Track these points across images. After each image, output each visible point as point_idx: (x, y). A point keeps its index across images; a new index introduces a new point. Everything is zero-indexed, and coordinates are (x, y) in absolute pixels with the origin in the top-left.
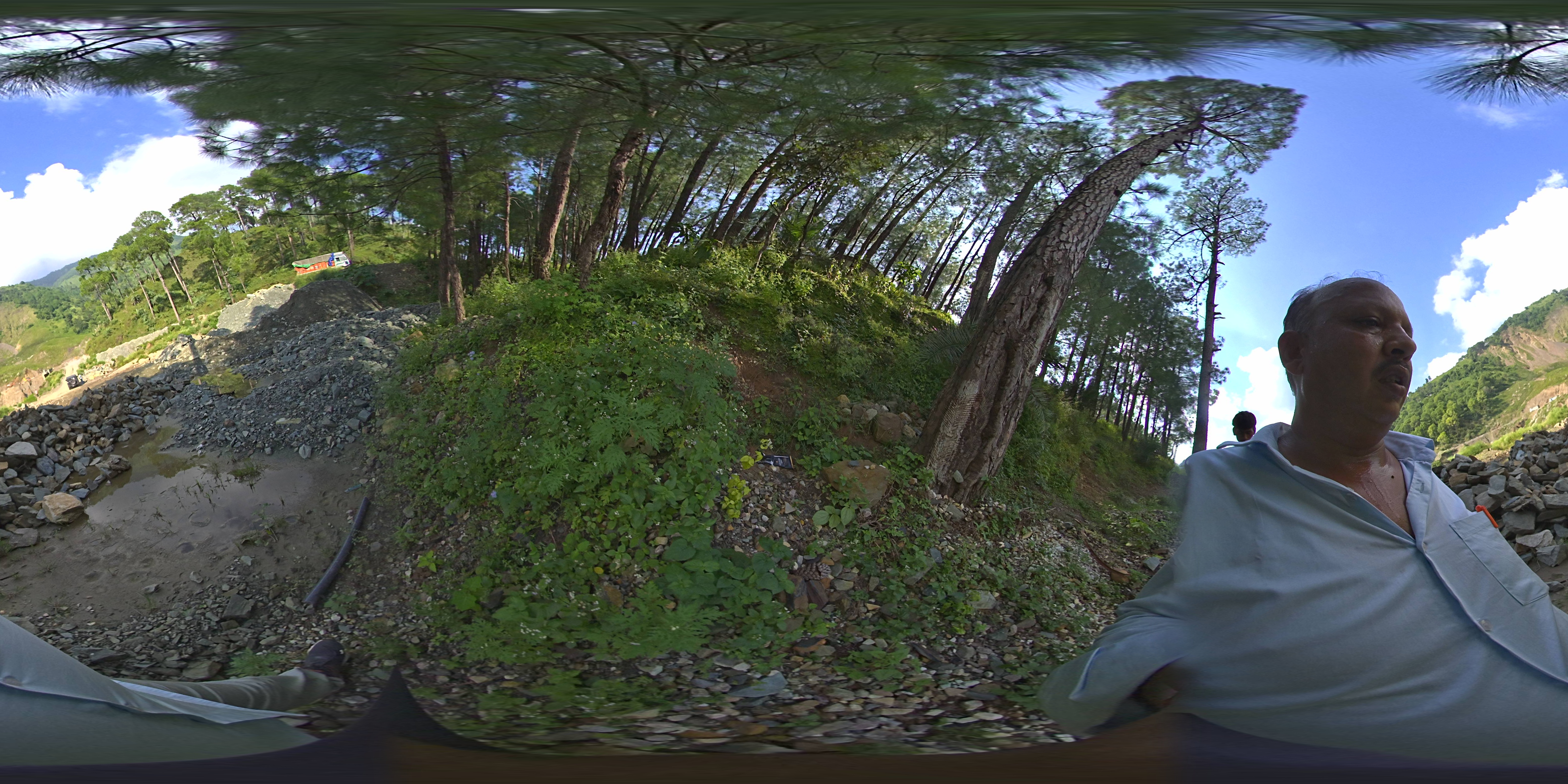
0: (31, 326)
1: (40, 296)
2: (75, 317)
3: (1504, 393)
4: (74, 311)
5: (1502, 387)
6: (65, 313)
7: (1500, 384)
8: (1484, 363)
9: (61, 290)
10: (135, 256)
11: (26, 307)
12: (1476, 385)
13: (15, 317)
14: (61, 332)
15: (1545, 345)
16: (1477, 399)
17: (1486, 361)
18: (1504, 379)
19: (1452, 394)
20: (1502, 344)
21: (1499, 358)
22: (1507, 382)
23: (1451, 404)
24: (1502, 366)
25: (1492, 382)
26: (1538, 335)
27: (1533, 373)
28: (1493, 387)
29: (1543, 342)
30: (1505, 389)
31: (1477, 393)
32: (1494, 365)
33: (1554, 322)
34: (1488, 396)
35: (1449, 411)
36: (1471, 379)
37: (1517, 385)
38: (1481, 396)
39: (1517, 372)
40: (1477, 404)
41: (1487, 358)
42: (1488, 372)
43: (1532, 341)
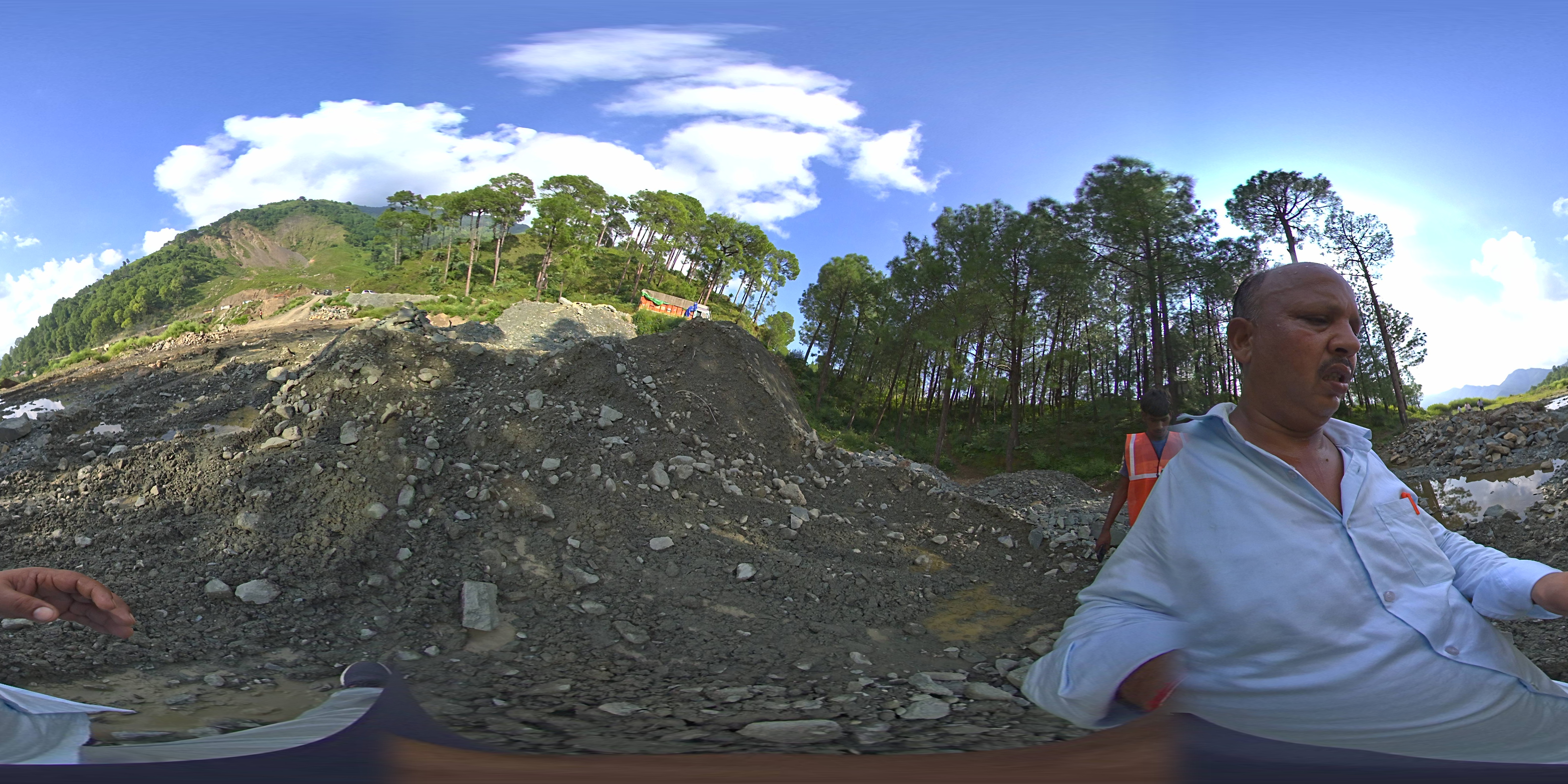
0: (334, 246)
3: (204, 285)
5: (203, 278)
7: (203, 275)
8: (192, 251)
11: (339, 227)
13: (322, 232)
14: (362, 264)
15: (268, 247)
16: (171, 288)
17: (194, 250)
18: (208, 271)
19: (146, 280)
20: (219, 235)
21: (210, 249)
22: (210, 275)
23: (142, 291)
24: (211, 257)
25: (193, 271)
26: (264, 235)
27: (244, 270)
28: (192, 277)
29: (267, 243)
30: (206, 281)
31: (173, 281)
32: (202, 255)
33: (288, 226)
34: (184, 285)
35: (138, 297)
36: (171, 266)
37: (220, 279)
38: (177, 285)
39: (226, 266)
40: (169, 293)
41: (196, 247)
42: (192, 262)
43: (256, 239)
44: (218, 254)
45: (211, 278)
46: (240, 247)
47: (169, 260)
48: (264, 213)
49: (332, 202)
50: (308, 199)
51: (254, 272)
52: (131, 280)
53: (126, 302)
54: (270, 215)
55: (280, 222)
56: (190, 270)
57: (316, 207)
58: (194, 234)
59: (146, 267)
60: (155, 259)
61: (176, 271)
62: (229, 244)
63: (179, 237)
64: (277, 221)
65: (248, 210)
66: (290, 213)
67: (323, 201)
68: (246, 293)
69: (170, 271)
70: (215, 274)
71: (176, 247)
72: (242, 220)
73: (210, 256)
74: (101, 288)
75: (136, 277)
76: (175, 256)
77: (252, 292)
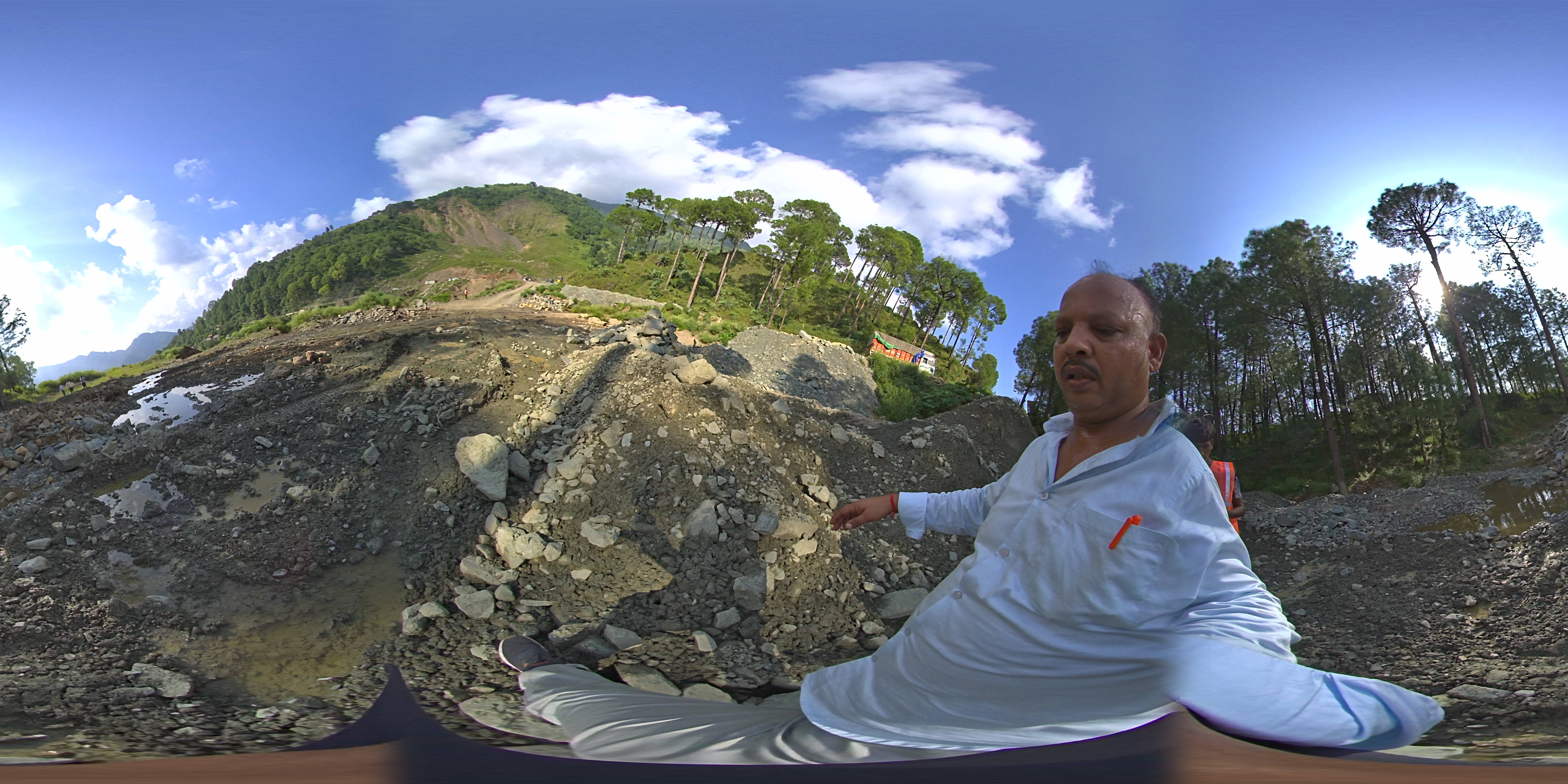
3: (411, 258)
8: (404, 223)
15: (485, 228)
16: (375, 257)
17: (406, 222)
18: (417, 244)
19: (349, 247)
20: (435, 209)
21: (423, 222)
22: (419, 248)
23: (343, 258)
24: (423, 231)
25: (402, 243)
26: (482, 215)
27: (456, 247)
28: (399, 248)
29: (484, 223)
30: (413, 254)
31: (377, 251)
32: (413, 227)
33: (510, 209)
34: (389, 256)
35: (338, 264)
36: (377, 235)
37: (429, 254)
38: (380, 255)
39: (437, 241)
40: (371, 262)
41: (408, 219)
42: (401, 233)
43: (473, 218)
44: (431, 229)
45: (419, 252)
46: (455, 223)
47: (376, 229)
48: (488, 193)
49: (563, 191)
50: (538, 185)
51: (466, 250)
52: (332, 246)
53: (324, 268)
54: (494, 195)
55: (503, 203)
56: (398, 242)
57: (545, 194)
58: (409, 205)
59: (350, 234)
60: (362, 226)
61: (381, 241)
62: (444, 220)
63: (390, 207)
64: (500, 202)
65: (472, 188)
66: (515, 196)
67: (554, 189)
68: (455, 270)
69: (376, 240)
70: (425, 247)
71: (386, 217)
72: (463, 197)
73: (422, 229)
74: (300, 252)
75: (338, 244)
76: (383, 225)
77: (460, 270)
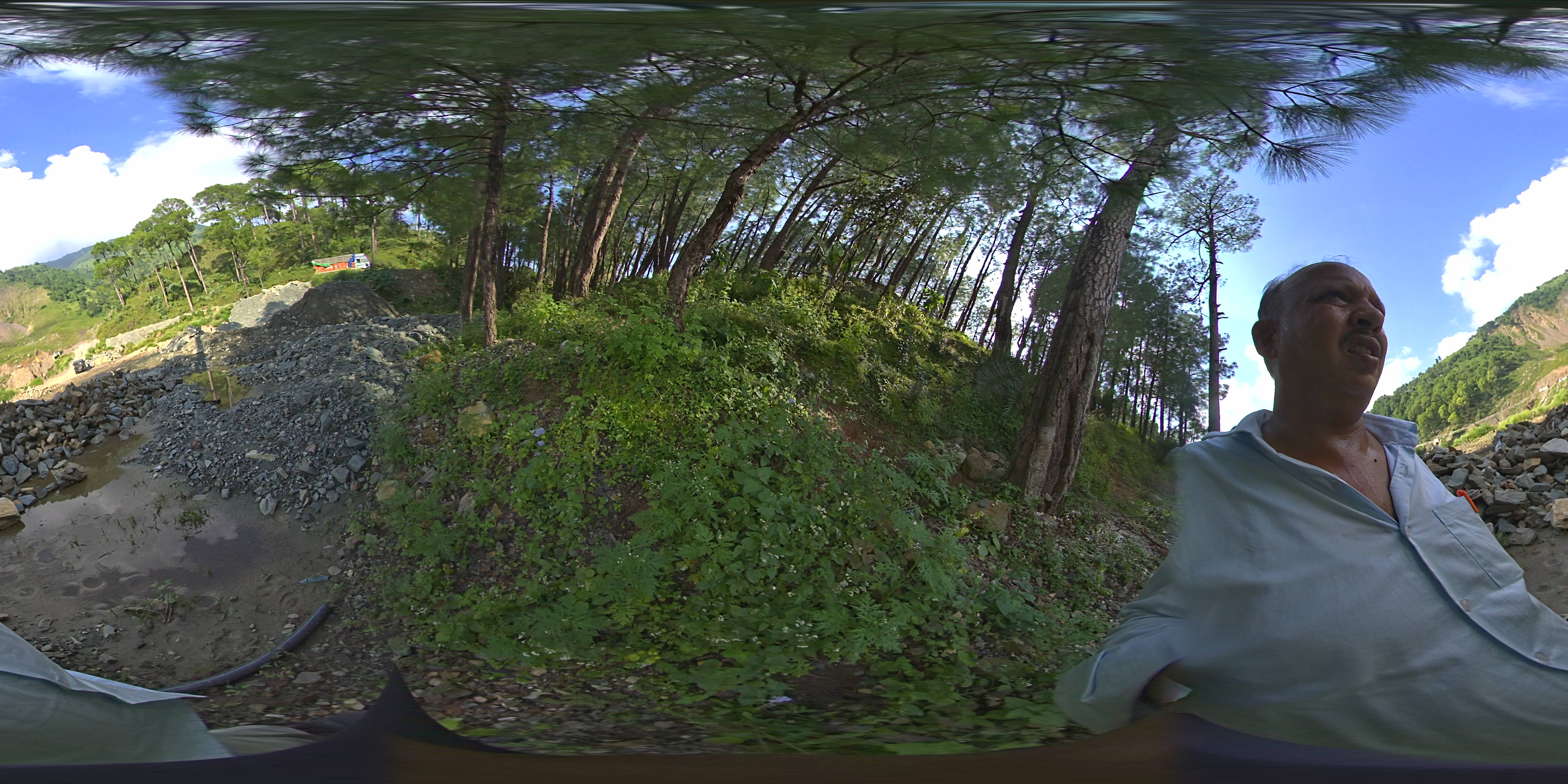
0: (44, 307)
1: (54, 277)
2: (89, 300)
3: (1515, 373)
4: (89, 294)
5: (1512, 367)
6: (80, 296)
7: (1511, 364)
9: (77, 271)
10: (152, 243)
11: (40, 288)
12: (1487, 364)
13: (28, 297)
14: (75, 315)
15: (1556, 325)
16: (1488, 379)
17: (1497, 341)
18: (1514, 359)
19: (1462, 374)
20: (1512, 324)
21: (1509, 338)
22: (1518, 362)
23: (1461, 385)
25: (1502, 361)
26: (1549, 315)
27: (1544, 352)
28: (1503, 367)
29: (1554, 321)
30: (1515, 368)
31: (1487, 373)
32: (1505, 345)
34: (1499, 375)
35: (1460, 392)
36: (1481, 359)
37: (1527, 366)
38: (1492, 376)
39: (1527, 351)
40: (1486, 384)
41: (1497, 338)
42: (1498, 352)
43: (1544, 321)
44: (1519, 342)
45: (1519, 366)
46: (1533, 331)
47: (1477, 354)
48: (1542, 293)
51: (1553, 352)
52: (1447, 376)
53: (1448, 397)
54: (1547, 293)
55: (1558, 298)
58: (1491, 325)
59: (1458, 362)
60: (1464, 353)
62: (1524, 331)
65: (1529, 294)
69: (1482, 363)
70: (1521, 360)
71: (1480, 341)
72: (1526, 305)
73: (1512, 345)
74: (1418, 385)
75: (1452, 373)
76: (1482, 349)
